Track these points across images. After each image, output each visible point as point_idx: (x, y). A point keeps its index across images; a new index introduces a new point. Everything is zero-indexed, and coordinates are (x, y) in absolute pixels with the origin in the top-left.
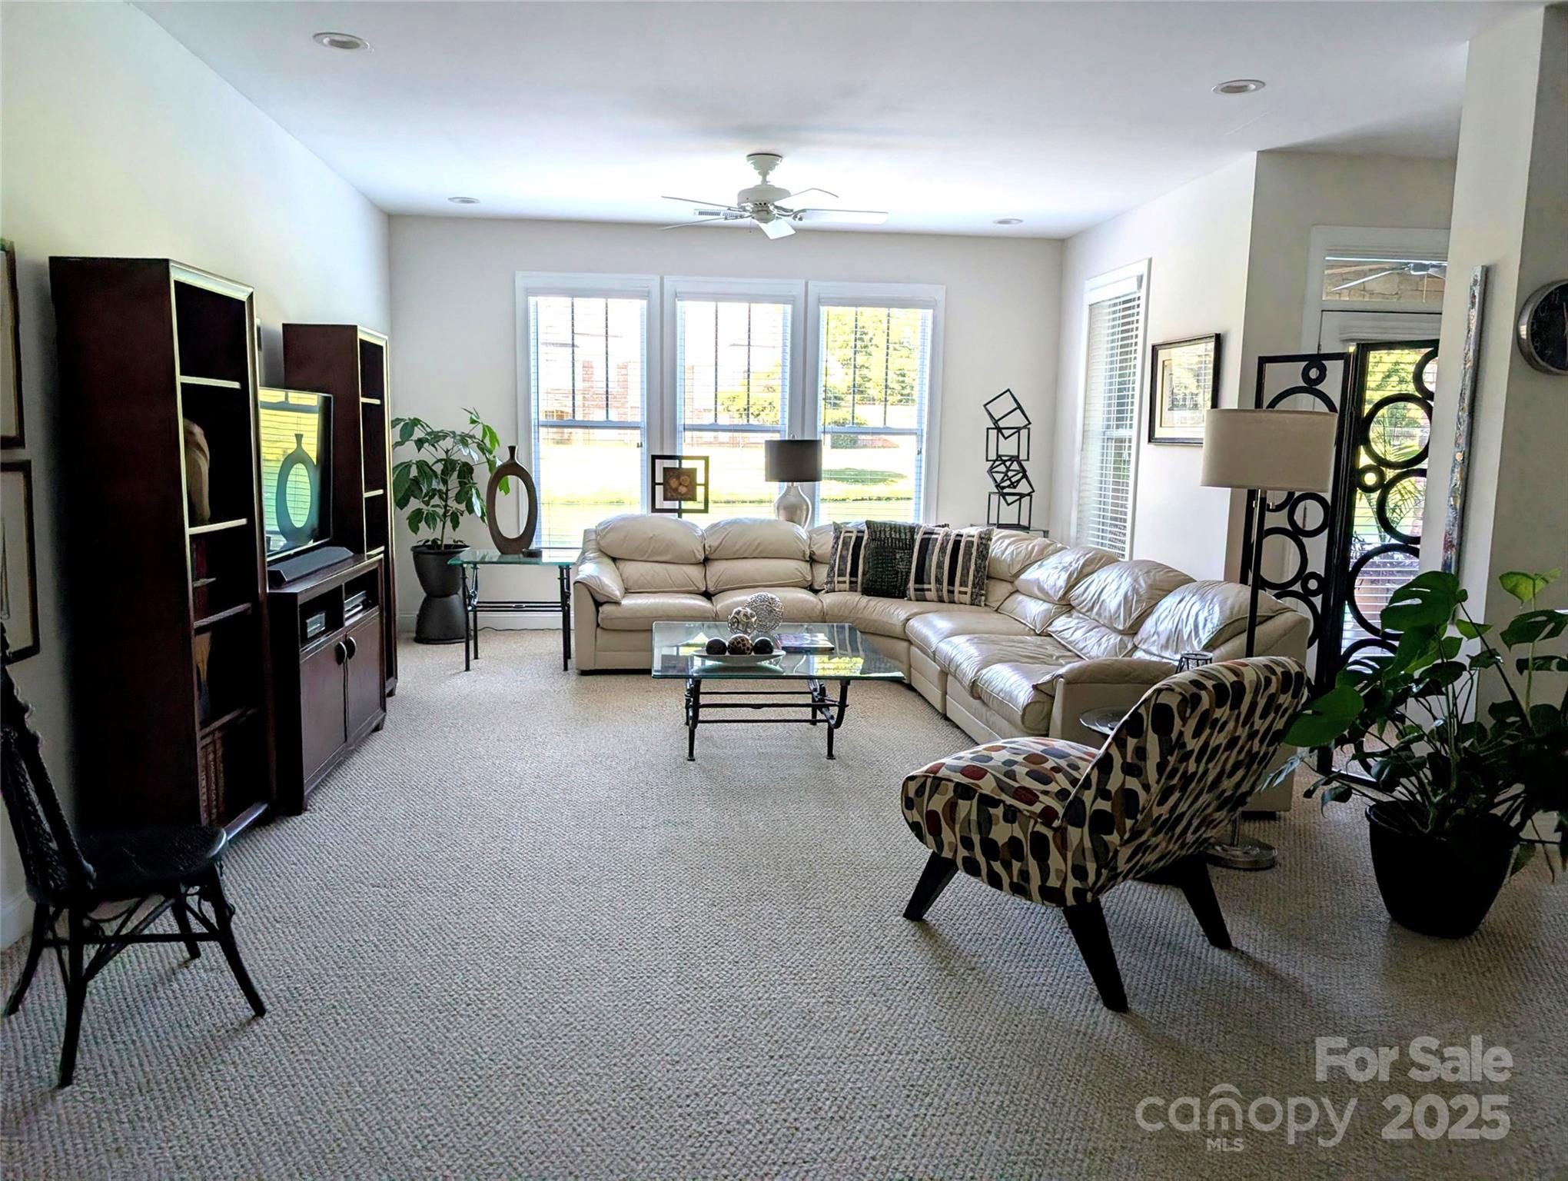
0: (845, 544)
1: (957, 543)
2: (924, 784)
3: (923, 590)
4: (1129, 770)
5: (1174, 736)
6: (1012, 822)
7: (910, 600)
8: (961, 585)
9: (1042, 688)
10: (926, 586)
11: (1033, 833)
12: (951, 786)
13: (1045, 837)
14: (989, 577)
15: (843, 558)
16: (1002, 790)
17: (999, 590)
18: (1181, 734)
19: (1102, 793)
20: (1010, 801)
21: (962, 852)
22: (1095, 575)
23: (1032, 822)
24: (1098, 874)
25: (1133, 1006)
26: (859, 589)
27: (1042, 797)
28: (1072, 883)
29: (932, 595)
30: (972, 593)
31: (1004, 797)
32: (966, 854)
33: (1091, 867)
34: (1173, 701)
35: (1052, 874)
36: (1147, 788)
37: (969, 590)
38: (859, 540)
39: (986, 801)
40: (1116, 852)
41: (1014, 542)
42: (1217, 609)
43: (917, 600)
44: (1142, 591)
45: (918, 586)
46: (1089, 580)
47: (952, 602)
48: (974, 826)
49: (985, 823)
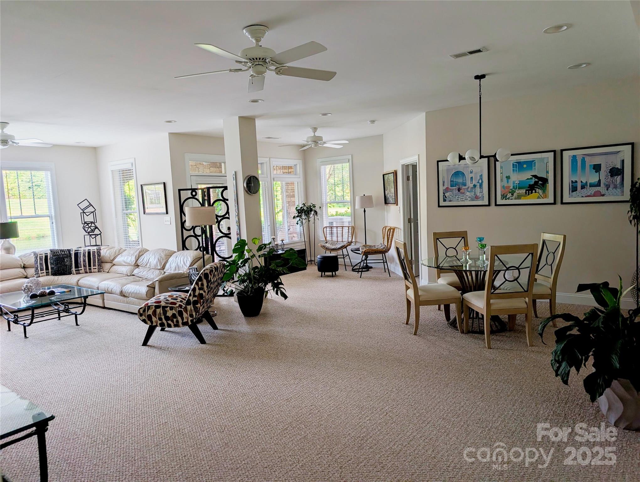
0: (41, 259)
1: (89, 253)
2: (145, 309)
3: (79, 270)
4: (200, 289)
5: (209, 279)
6: (172, 310)
7: (74, 274)
8: (93, 266)
9: (150, 286)
10: (80, 269)
11: (178, 311)
12: (154, 307)
13: (181, 311)
14: (102, 262)
15: (41, 264)
16: (167, 304)
17: (107, 266)
18: (211, 278)
19: (195, 296)
20: (170, 306)
21: (159, 322)
22: (145, 255)
23: (177, 308)
24: (196, 315)
25: (207, 342)
26: (50, 274)
27: (177, 303)
28: (190, 319)
29: (83, 271)
30: (98, 268)
31: (168, 305)
32: (160, 322)
33: (194, 314)
34: (208, 272)
35: (185, 319)
36: (205, 292)
37: (97, 267)
38: (46, 257)
39: (164, 307)
40: (200, 308)
41: (108, 249)
42: (189, 257)
43: (77, 274)
44: (163, 257)
45: (76, 269)
46: (143, 257)
47: (91, 272)
48: (162, 314)
49: (165, 312)
